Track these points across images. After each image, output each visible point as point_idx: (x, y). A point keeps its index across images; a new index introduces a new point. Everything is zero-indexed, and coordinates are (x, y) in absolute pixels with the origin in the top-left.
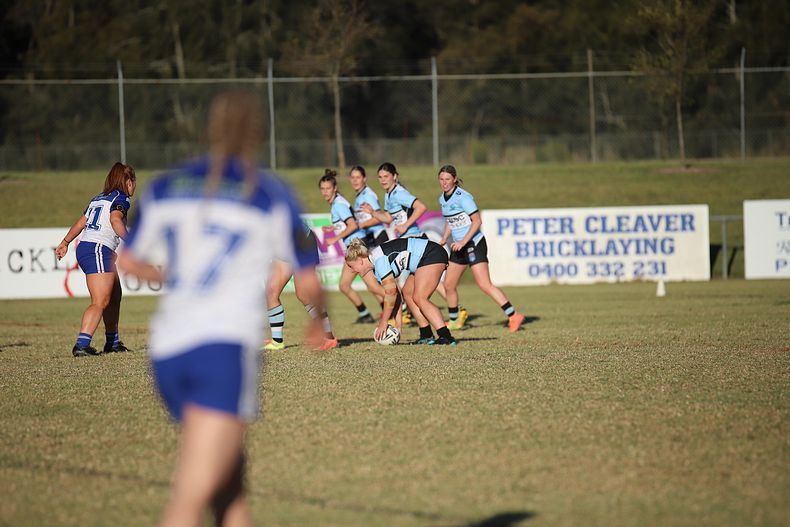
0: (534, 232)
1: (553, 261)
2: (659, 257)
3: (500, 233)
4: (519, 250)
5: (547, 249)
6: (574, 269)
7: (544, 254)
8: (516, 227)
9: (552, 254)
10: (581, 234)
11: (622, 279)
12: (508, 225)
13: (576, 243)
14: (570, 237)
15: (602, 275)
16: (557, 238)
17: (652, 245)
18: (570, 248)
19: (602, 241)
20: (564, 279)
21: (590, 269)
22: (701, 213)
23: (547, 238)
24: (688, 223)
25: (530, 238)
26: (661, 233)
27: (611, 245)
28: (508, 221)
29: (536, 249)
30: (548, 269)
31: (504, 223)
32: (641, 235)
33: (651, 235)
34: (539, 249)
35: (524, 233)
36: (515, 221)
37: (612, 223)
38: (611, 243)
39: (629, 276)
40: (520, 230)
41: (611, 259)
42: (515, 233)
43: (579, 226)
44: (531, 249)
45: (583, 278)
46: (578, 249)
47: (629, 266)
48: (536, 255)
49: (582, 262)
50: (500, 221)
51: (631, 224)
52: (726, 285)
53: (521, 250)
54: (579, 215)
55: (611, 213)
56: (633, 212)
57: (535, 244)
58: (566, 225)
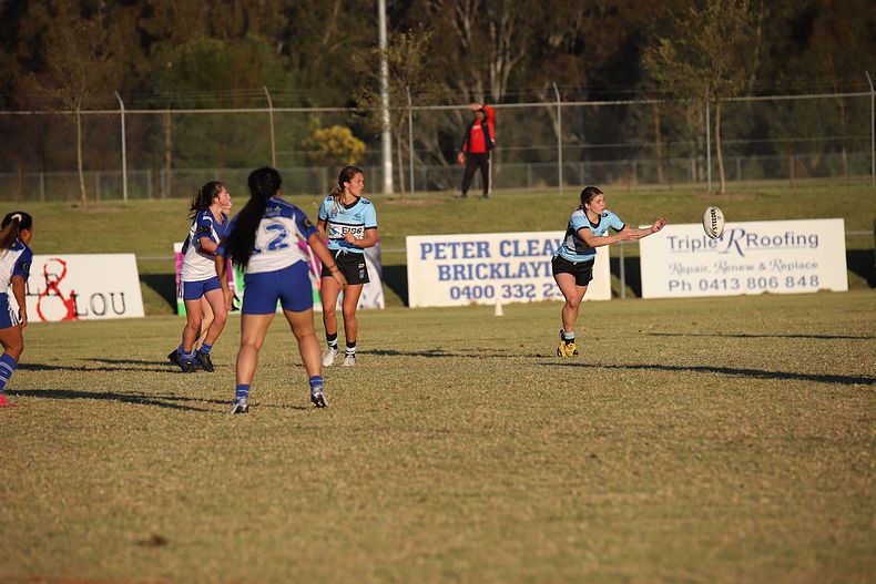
0: (454, 257)
3: (424, 258)
4: (441, 273)
5: (466, 273)
6: (491, 291)
7: (464, 278)
8: (438, 251)
9: (471, 278)
11: (534, 300)
12: (430, 251)
13: (492, 265)
15: (516, 296)
20: (482, 300)
21: (504, 291)
23: (466, 262)
27: (523, 268)
28: (430, 245)
29: (456, 272)
31: (427, 248)
34: (459, 272)
35: (445, 257)
36: (437, 245)
38: (523, 264)
39: (540, 297)
40: (441, 254)
42: (437, 257)
44: (452, 272)
46: (494, 272)
47: (539, 288)
48: (456, 278)
50: (423, 245)
51: (540, 248)
53: (443, 273)
57: (455, 267)
58: (483, 249)
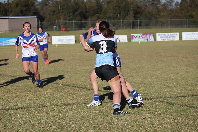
1: (164, 38)
2: (174, 38)
6: (165, 39)
10: (166, 36)
14: (165, 36)
16: (164, 36)
17: (173, 37)
18: (165, 37)
19: (168, 36)
20: (165, 40)
22: (178, 34)
24: (177, 34)
25: (161, 36)
26: (174, 36)
27: (169, 37)
30: (163, 39)
32: (172, 36)
33: (173, 36)
34: (162, 37)
37: (169, 35)
39: (171, 40)
41: (169, 38)
43: (166, 35)
45: (167, 40)
46: (166, 37)
47: (171, 39)
49: (167, 39)
51: (171, 35)
52: (181, 41)
53: (161, 37)
54: (166, 34)
55: (169, 34)
56: (172, 33)
58: (165, 35)
